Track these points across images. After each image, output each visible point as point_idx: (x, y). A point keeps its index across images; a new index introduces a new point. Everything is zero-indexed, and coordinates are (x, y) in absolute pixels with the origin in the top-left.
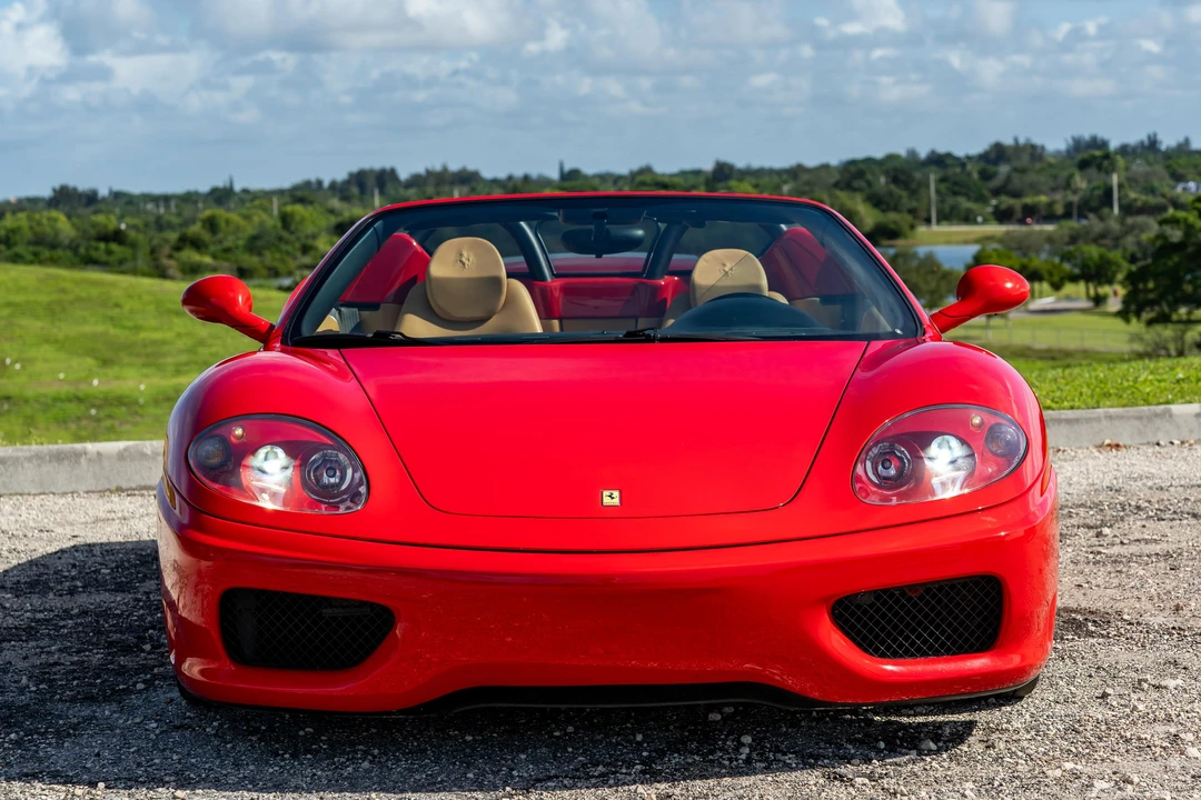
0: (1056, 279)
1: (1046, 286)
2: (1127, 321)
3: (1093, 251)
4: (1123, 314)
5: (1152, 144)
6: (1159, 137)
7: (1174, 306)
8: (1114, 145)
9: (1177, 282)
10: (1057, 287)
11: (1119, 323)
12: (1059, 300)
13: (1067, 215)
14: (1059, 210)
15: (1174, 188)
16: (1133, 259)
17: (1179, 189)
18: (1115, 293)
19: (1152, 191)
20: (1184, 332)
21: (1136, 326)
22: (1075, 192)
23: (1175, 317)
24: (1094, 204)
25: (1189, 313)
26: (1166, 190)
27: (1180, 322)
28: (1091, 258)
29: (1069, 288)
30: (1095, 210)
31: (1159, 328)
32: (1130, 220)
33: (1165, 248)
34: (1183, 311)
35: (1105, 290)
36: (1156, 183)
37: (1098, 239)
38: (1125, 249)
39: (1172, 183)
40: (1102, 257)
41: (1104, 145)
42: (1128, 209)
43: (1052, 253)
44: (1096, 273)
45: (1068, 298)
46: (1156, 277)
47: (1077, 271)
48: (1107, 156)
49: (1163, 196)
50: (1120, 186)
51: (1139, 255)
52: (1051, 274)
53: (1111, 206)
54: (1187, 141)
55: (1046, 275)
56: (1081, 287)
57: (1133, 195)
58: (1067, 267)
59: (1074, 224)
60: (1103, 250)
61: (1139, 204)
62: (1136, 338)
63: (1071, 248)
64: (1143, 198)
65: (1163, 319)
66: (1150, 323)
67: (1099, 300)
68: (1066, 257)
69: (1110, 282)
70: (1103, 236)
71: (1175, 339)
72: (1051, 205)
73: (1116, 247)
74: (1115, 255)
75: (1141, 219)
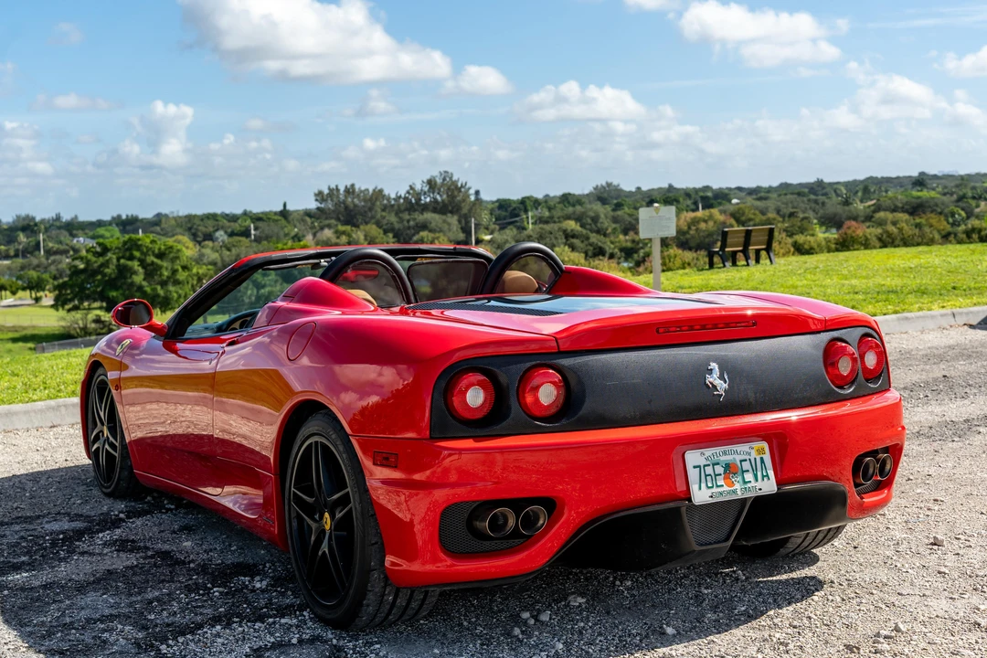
0: (14, 289)
1: (8, 293)
2: (57, 310)
3: (33, 274)
4: (55, 306)
5: (58, 218)
6: (61, 215)
7: (81, 301)
8: (38, 219)
9: (83, 289)
10: (14, 293)
11: (52, 311)
12: (15, 300)
13: (16, 255)
14: (12, 253)
15: (72, 241)
16: (55, 278)
17: (75, 241)
18: (46, 296)
19: (61, 243)
20: (87, 315)
21: (62, 313)
22: (20, 244)
23: (81, 307)
24: (30, 250)
25: (89, 305)
26: (68, 242)
27: (84, 309)
28: (33, 278)
29: (20, 294)
30: (31, 253)
31: (73, 313)
32: (52, 258)
33: (75, 272)
34: (86, 304)
35: (41, 294)
36: (62, 239)
37: (36, 268)
38: (50, 273)
39: (71, 238)
40: (38, 277)
41: (33, 219)
42: (49, 253)
43: (11, 275)
44: (36, 286)
45: (20, 299)
46: (72, 287)
47: (25, 285)
48: (36, 225)
49: (67, 245)
50: (44, 240)
51: (58, 276)
52: (11, 287)
53: (40, 250)
54: (76, 217)
55: (8, 287)
56: (28, 292)
57: (51, 245)
58: (20, 283)
59: (20, 261)
60: (39, 273)
61: (55, 249)
62: (63, 319)
63: (22, 273)
64: (56, 246)
65: (76, 308)
66: (69, 311)
67: (37, 300)
68: (19, 278)
69: (43, 290)
70: (38, 266)
71: (82, 319)
72: (7, 250)
73: (45, 272)
74: (46, 276)
75: (57, 257)
